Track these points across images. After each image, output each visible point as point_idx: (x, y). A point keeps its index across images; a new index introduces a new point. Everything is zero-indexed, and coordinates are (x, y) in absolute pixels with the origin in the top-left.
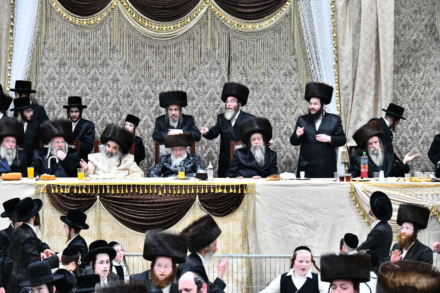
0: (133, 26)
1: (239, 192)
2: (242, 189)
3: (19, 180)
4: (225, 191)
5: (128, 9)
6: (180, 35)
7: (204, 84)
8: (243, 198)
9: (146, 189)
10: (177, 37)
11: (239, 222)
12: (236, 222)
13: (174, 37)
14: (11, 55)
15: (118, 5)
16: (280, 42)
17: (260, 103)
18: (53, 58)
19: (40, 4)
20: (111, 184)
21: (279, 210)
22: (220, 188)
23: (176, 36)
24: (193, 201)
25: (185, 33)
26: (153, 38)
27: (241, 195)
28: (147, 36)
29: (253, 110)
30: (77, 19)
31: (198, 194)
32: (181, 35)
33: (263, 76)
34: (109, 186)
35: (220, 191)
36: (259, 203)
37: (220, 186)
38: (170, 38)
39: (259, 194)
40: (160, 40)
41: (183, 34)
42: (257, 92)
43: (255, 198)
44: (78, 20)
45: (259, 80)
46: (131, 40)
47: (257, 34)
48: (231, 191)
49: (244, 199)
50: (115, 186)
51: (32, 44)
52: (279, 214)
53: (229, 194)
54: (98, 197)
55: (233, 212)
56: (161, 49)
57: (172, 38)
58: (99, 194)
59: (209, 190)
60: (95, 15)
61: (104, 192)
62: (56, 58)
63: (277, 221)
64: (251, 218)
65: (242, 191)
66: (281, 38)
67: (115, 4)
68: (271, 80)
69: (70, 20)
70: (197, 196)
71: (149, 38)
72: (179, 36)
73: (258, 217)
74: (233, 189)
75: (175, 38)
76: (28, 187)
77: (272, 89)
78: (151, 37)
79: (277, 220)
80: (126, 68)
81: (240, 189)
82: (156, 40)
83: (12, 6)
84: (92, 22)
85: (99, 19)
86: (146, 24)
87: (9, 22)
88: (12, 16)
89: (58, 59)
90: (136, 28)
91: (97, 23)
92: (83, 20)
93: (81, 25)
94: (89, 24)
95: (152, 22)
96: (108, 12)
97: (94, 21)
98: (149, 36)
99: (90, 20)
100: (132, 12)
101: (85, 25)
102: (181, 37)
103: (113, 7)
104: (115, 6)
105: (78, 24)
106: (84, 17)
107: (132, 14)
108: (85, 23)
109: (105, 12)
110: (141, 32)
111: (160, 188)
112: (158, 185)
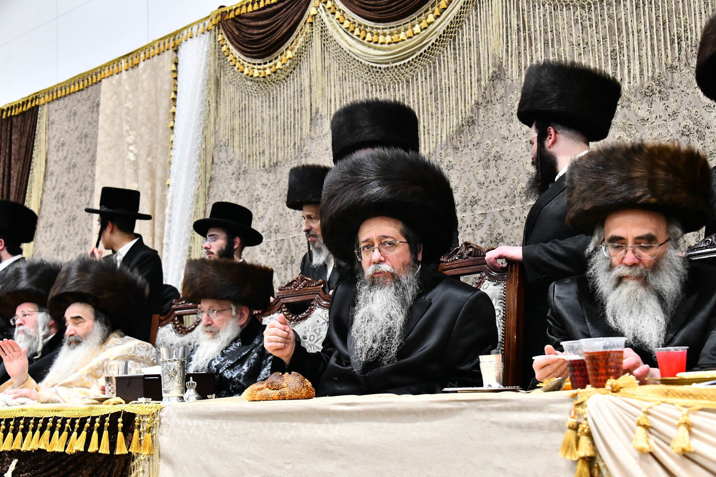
0: (345, 49)
6: (433, 41)
10: (429, 47)
13: (422, 51)
18: (227, 162)
23: (426, 48)
25: (444, 32)
26: (381, 65)
28: (371, 64)
30: (256, 67)
32: (437, 40)
33: (647, 98)
38: (414, 57)
40: (396, 67)
44: (259, 69)
45: (636, 115)
56: (403, 89)
57: (418, 54)
60: (283, 48)
62: (231, 162)
67: (314, 11)
68: (673, 106)
69: (246, 71)
71: (376, 67)
72: (433, 44)
75: (425, 51)
77: (677, 132)
78: (378, 66)
82: (388, 68)
83: (175, 75)
84: (279, 65)
85: (290, 54)
86: (369, 37)
87: (170, 108)
88: (173, 95)
89: (235, 163)
90: (351, 54)
91: (287, 65)
92: (266, 66)
93: (264, 77)
94: (275, 72)
95: (379, 28)
96: (304, 35)
97: (283, 62)
98: (374, 65)
99: (275, 65)
100: (341, 20)
101: (269, 75)
102: (436, 45)
103: (310, 20)
104: (315, 15)
105: (258, 77)
106: (267, 59)
107: (342, 23)
108: (268, 72)
109: (300, 36)
110: (360, 60)
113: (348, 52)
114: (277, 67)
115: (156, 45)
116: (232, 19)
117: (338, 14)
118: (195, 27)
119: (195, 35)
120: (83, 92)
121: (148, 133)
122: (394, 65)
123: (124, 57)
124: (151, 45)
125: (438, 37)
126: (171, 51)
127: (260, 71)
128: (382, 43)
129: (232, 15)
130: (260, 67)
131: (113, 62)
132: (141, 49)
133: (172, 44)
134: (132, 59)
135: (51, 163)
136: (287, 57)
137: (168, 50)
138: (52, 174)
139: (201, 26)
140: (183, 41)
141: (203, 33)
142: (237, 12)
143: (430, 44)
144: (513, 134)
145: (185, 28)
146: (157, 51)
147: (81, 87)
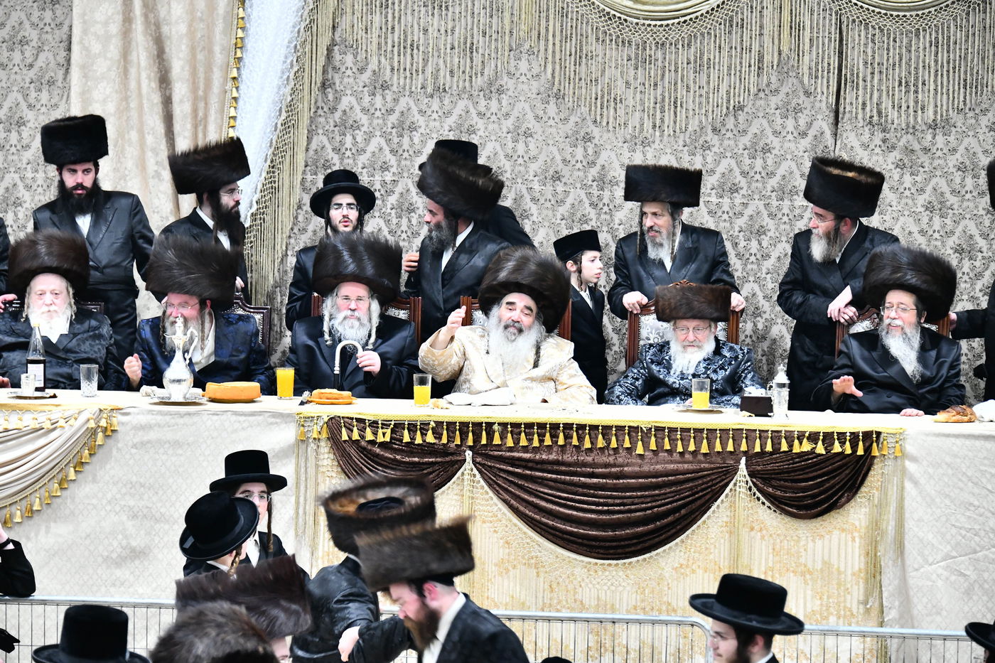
1: (860, 452)
2: (867, 444)
3: (252, 401)
4: (820, 449)
6: (704, 12)
7: (767, 150)
8: (869, 470)
9: (600, 437)
10: (697, 18)
11: (856, 534)
12: (849, 537)
13: (687, 18)
14: (240, 59)
16: (984, 37)
17: (919, 206)
18: (355, 70)
20: (505, 421)
21: (971, 504)
22: (805, 440)
23: (693, 16)
24: (730, 472)
25: (718, 6)
26: (628, 18)
27: (867, 459)
28: (613, 12)
29: (900, 223)
31: (745, 453)
32: (707, 12)
33: (931, 130)
34: (499, 424)
35: (807, 446)
36: (916, 483)
37: (807, 435)
38: (676, 21)
39: (914, 459)
40: (649, 25)
41: (713, 9)
42: (912, 174)
43: (904, 471)
45: (919, 143)
46: (569, 24)
47: (920, 13)
48: (837, 448)
49: (872, 473)
50: (516, 425)
52: (969, 517)
53: (830, 458)
54: (469, 454)
55: (842, 506)
56: (651, 49)
57: (682, 19)
58: (471, 448)
59: (776, 445)
61: (484, 441)
62: (362, 70)
63: (963, 537)
64: (890, 526)
65: (868, 449)
66: (988, 26)
68: (954, 144)
70: (743, 460)
71: (620, 18)
72: (702, 15)
73: (910, 524)
74: (842, 443)
75: (691, 19)
76: (276, 423)
77: (954, 166)
78: (623, 17)
79: (963, 532)
80: (552, 100)
81: (861, 443)
82: (637, 24)
89: (368, 73)
98: (618, 15)
102: (706, 17)
111: (640, 434)
112: (636, 425)
122: (647, 22)
143: (699, 14)
144: (787, 130)
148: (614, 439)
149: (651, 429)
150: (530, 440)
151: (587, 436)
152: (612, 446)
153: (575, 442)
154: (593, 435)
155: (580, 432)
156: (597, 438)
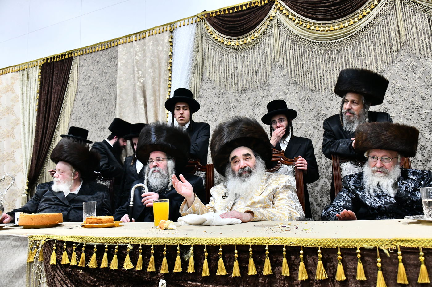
0: (296, 33)
5: (288, 16)
6: (358, 31)
9: (320, 263)
10: (355, 34)
13: (351, 35)
15: (277, 15)
18: (211, 89)
19: (196, 36)
20: (201, 243)
23: (353, 34)
25: (365, 27)
26: (322, 42)
28: (314, 41)
30: (233, 40)
32: (360, 30)
34: (194, 248)
38: (345, 38)
44: (234, 42)
46: (296, 52)
50: (213, 249)
51: (189, 77)
56: (335, 54)
57: (348, 36)
58: (164, 277)
60: (252, 32)
62: (214, 88)
67: (273, 14)
69: (225, 43)
71: (318, 43)
72: (357, 32)
75: (352, 36)
78: (320, 42)
80: (292, 85)
82: (327, 43)
83: (171, 44)
84: (249, 40)
85: (256, 35)
86: (313, 28)
87: (168, 60)
88: (170, 54)
89: (216, 89)
90: (300, 36)
91: (255, 40)
92: (239, 40)
93: (238, 46)
94: (245, 44)
95: (320, 24)
96: (266, 25)
97: (252, 39)
98: (317, 41)
99: (247, 40)
100: (293, 19)
101: (241, 45)
102: (360, 33)
103: (271, 18)
104: (274, 16)
105: (233, 46)
106: (240, 37)
107: (294, 21)
108: (241, 43)
109: (263, 26)
110: (307, 39)
111: (379, 260)
112: (372, 247)
113: (298, 34)
114: (248, 41)
115: (158, 29)
116: (214, 16)
117: (290, 16)
118: (186, 21)
119: (186, 24)
120: (104, 51)
121: (152, 72)
122: (331, 42)
123: (134, 34)
124: (155, 29)
125: (361, 29)
126: (168, 32)
127: (235, 43)
128: (322, 31)
129: (214, 15)
130: (235, 41)
131: (127, 36)
132: (147, 31)
133: (169, 28)
134: (141, 35)
135: (80, 86)
136: (255, 36)
137: (166, 31)
138: (81, 92)
139: (190, 20)
140: (178, 27)
141: (192, 23)
142: (218, 13)
143: (356, 32)
144: (410, 78)
145: (179, 21)
146: (158, 32)
147: (103, 48)
148: (340, 268)
149: (396, 251)
150: (229, 268)
151: (302, 264)
152: (338, 278)
153: (285, 271)
154: (310, 261)
155: (293, 257)
156: (316, 265)
